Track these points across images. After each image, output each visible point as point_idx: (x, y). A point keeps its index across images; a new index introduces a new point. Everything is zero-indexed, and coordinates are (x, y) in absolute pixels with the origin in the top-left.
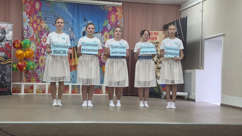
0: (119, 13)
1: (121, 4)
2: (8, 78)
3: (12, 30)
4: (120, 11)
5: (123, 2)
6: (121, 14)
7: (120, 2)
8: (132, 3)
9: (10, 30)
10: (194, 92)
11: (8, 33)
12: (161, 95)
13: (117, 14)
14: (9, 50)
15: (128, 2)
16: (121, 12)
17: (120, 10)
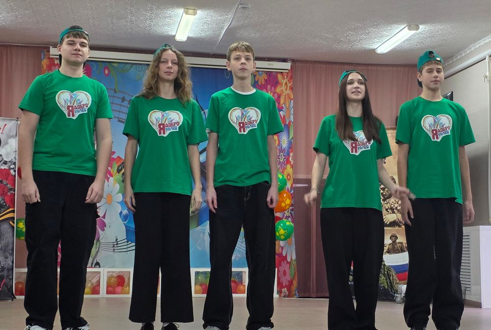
0: (284, 88)
1: (287, 66)
2: (6, 258)
3: (16, 136)
4: (286, 83)
5: (293, 61)
6: (288, 91)
7: (284, 60)
8: (315, 62)
9: (12, 137)
10: (478, 283)
11: (7, 143)
12: (394, 293)
13: (278, 90)
14: (9, 186)
15: (306, 62)
16: (289, 85)
17: (286, 80)
